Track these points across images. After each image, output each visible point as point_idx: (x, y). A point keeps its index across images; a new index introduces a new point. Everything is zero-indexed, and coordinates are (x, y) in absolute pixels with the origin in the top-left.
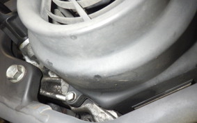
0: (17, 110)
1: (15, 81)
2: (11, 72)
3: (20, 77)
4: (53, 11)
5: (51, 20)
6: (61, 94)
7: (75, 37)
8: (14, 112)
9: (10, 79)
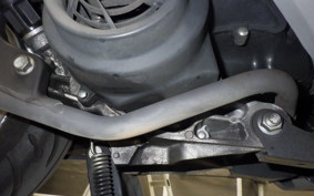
0: (27, 102)
1: (23, 73)
2: (19, 63)
3: (30, 70)
4: (78, 10)
5: (75, 18)
6: (69, 94)
7: (103, 41)
8: (24, 103)
9: (19, 70)
